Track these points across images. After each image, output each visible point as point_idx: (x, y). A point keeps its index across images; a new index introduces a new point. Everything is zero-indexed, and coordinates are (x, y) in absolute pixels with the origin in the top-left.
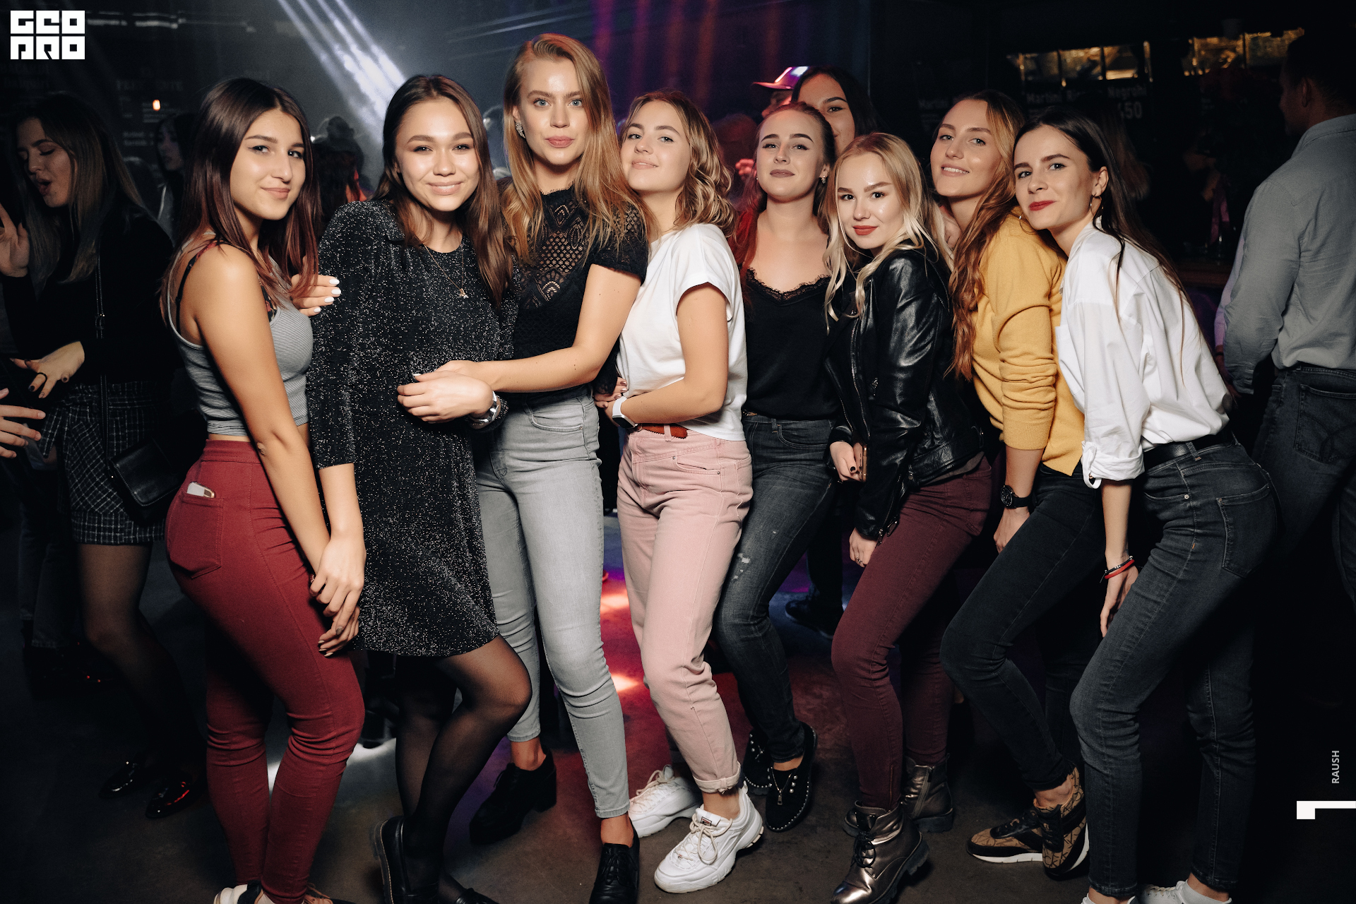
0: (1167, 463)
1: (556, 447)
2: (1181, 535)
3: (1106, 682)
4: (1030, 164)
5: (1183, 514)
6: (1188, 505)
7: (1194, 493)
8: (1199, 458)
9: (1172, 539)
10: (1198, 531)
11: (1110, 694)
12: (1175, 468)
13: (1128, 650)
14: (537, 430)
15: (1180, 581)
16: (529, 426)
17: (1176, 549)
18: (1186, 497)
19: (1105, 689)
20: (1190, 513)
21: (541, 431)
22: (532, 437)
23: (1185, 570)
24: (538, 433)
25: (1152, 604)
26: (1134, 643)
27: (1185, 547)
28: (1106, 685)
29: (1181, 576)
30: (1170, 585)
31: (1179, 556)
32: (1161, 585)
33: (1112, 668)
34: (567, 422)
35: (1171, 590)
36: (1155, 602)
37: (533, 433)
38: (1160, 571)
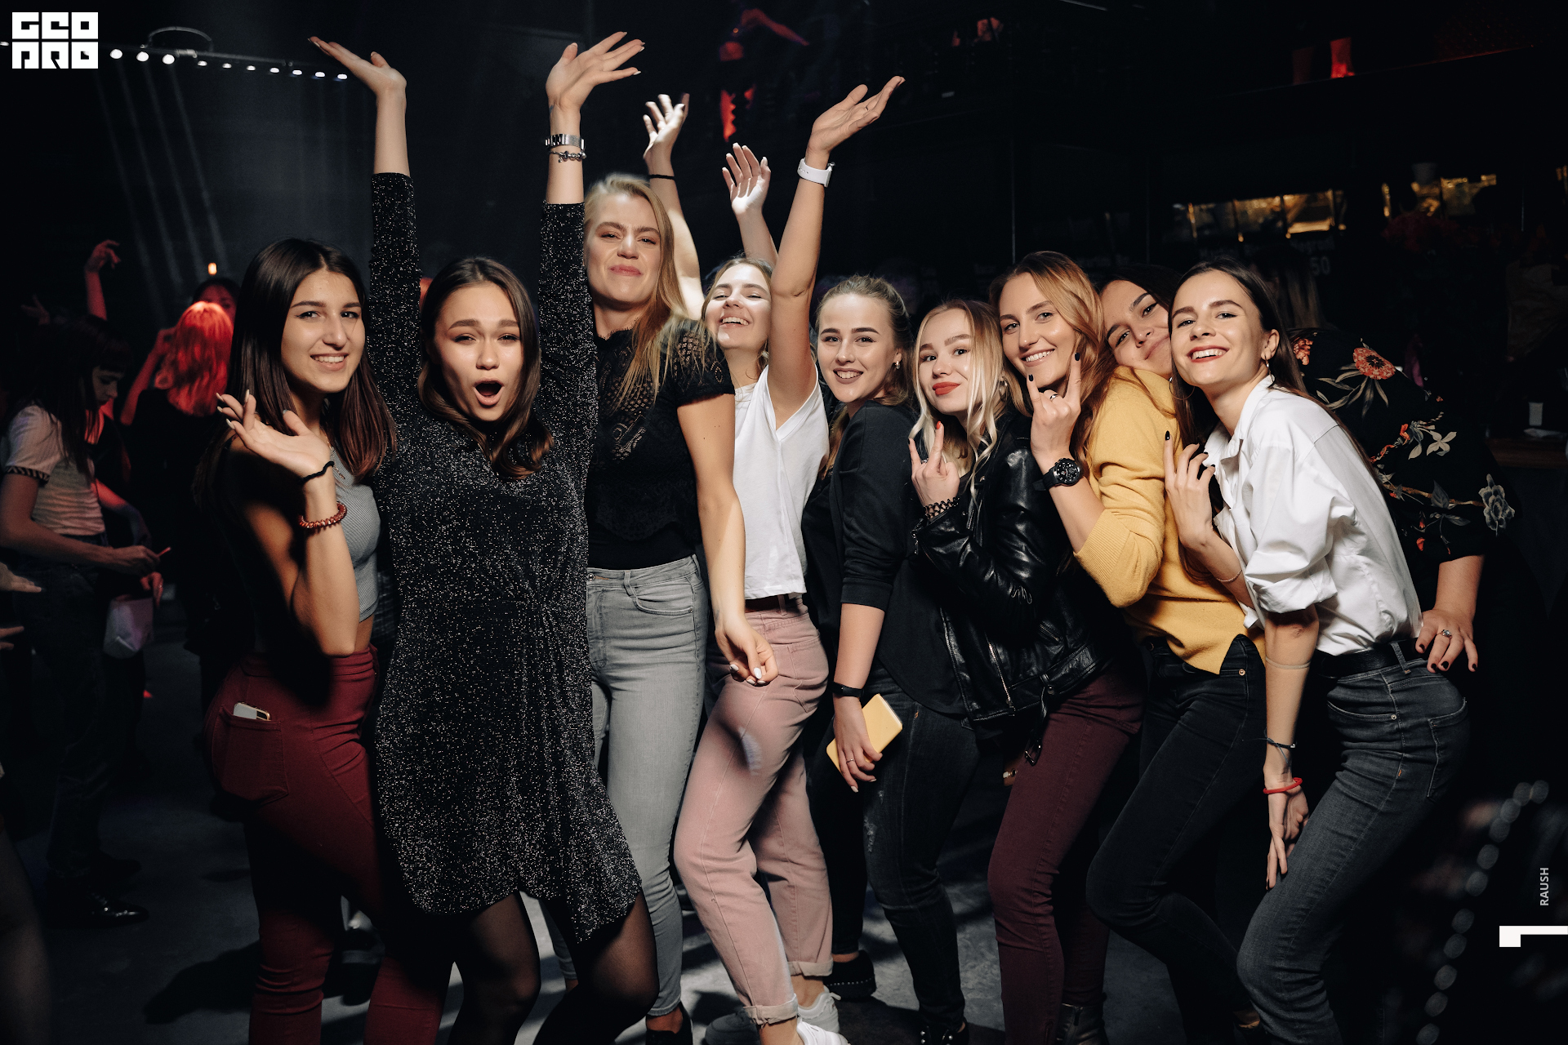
0: (1370, 672)
1: (664, 633)
2: (1384, 758)
3: (1286, 936)
4: (1196, 309)
5: (1389, 737)
6: (1396, 727)
7: (1402, 712)
8: (1409, 671)
9: (1371, 762)
10: (1407, 755)
11: (1292, 950)
12: (1380, 679)
13: (1316, 896)
14: (643, 613)
15: (1382, 813)
16: (634, 609)
17: (1377, 774)
18: (1394, 717)
19: (1285, 943)
20: (1398, 736)
21: (647, 614)
22: (637, 622)
23: (1388, 801)
24: (643, 617)
25: (1347, 840)
26: (1324, 888)
27: (1390, 773)
28: (1286, 939)
29: (1382, 807)
30: (1369, 817)
31: (1382, 784)
32: (1357, 818)
33: (1295, 919)
34: (675, 604)
35: (1370, 823)
36: (1351, 838)
37: (637, 618)
38: (1356, 800)
